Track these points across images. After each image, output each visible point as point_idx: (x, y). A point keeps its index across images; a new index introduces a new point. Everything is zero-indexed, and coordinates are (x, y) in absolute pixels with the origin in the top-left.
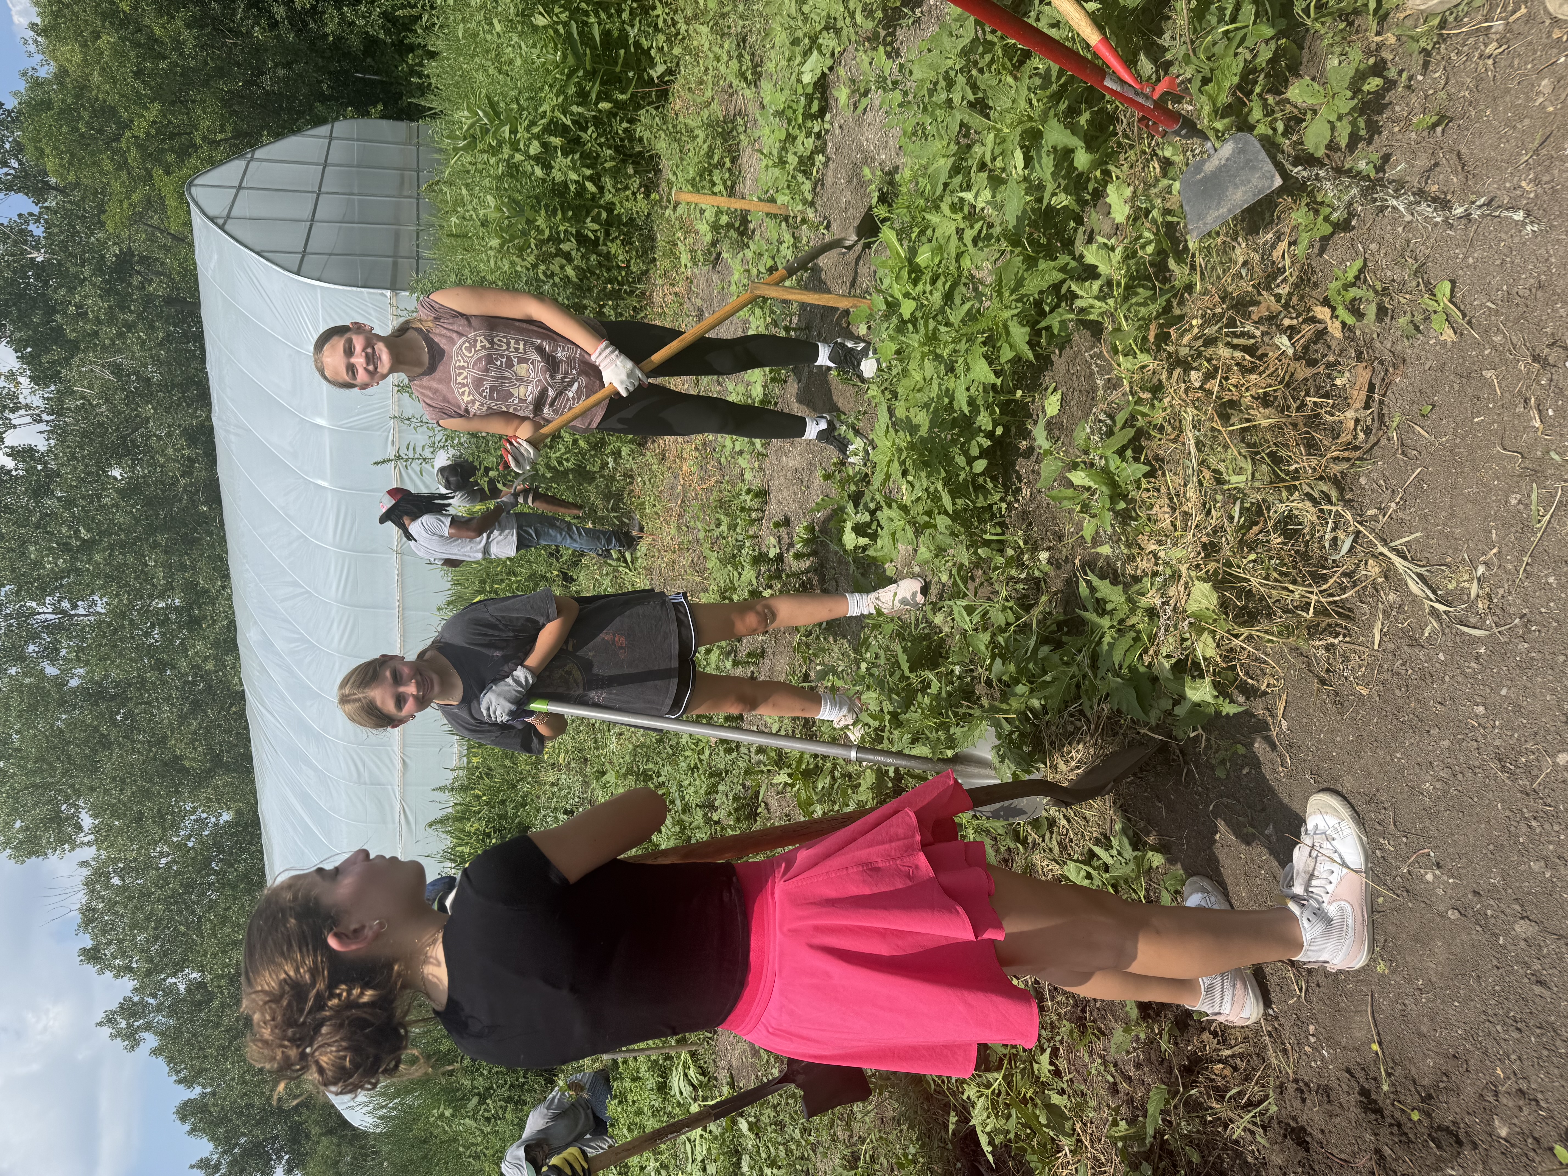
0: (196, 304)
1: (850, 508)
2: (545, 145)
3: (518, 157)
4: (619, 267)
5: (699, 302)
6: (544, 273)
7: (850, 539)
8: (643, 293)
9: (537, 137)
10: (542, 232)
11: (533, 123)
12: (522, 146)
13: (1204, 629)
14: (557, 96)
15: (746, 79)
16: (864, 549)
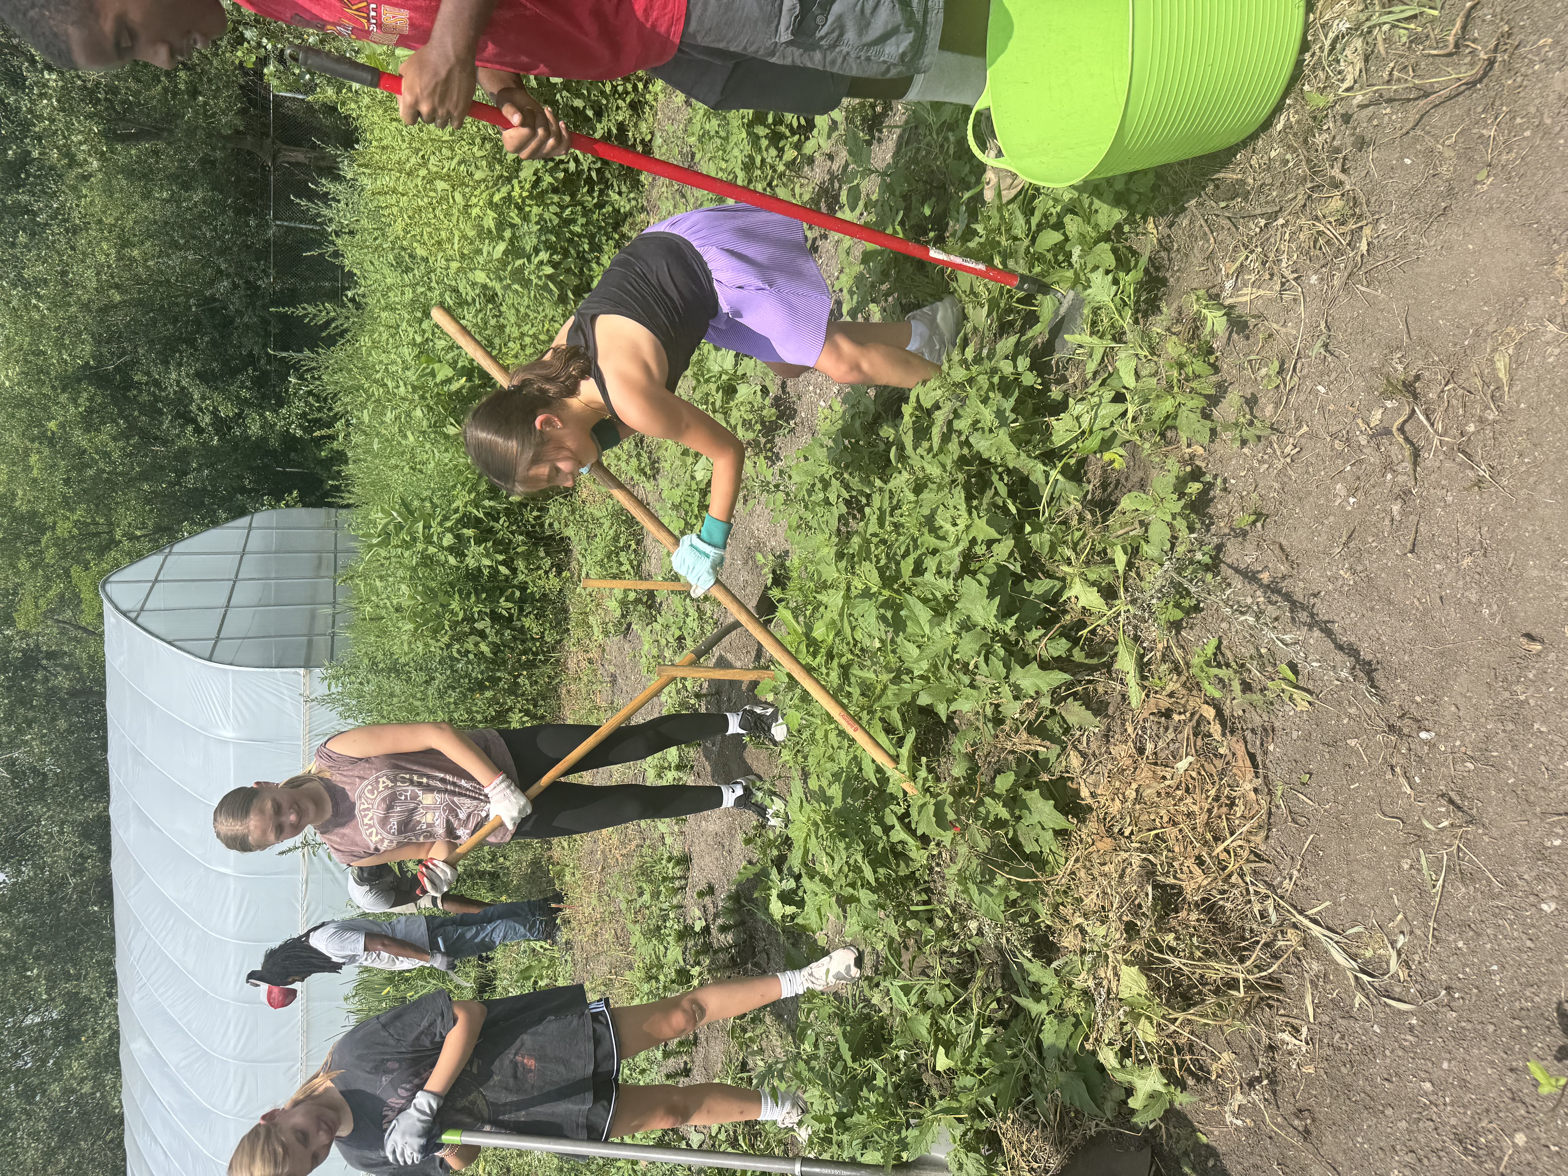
0: (102, 695)
1: (774, 874)
2: (458, 537)
3: (432, 550)
4: (533, 638)
5: (612, 669)
6: (459, 652)
7: (777, 908)
8: (558, 660)
9: (450, 530)
10: (456, 615)
11: (446, 518)
12: (435, 539)
13: (1140, 1015)
14: (469, 492)
15: (645, 474)
16: (793, 917)
